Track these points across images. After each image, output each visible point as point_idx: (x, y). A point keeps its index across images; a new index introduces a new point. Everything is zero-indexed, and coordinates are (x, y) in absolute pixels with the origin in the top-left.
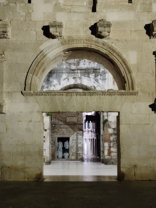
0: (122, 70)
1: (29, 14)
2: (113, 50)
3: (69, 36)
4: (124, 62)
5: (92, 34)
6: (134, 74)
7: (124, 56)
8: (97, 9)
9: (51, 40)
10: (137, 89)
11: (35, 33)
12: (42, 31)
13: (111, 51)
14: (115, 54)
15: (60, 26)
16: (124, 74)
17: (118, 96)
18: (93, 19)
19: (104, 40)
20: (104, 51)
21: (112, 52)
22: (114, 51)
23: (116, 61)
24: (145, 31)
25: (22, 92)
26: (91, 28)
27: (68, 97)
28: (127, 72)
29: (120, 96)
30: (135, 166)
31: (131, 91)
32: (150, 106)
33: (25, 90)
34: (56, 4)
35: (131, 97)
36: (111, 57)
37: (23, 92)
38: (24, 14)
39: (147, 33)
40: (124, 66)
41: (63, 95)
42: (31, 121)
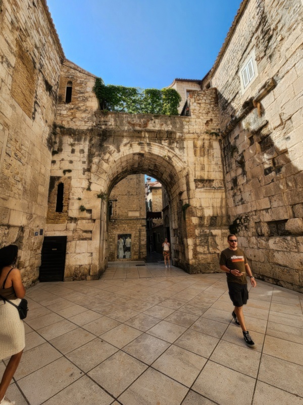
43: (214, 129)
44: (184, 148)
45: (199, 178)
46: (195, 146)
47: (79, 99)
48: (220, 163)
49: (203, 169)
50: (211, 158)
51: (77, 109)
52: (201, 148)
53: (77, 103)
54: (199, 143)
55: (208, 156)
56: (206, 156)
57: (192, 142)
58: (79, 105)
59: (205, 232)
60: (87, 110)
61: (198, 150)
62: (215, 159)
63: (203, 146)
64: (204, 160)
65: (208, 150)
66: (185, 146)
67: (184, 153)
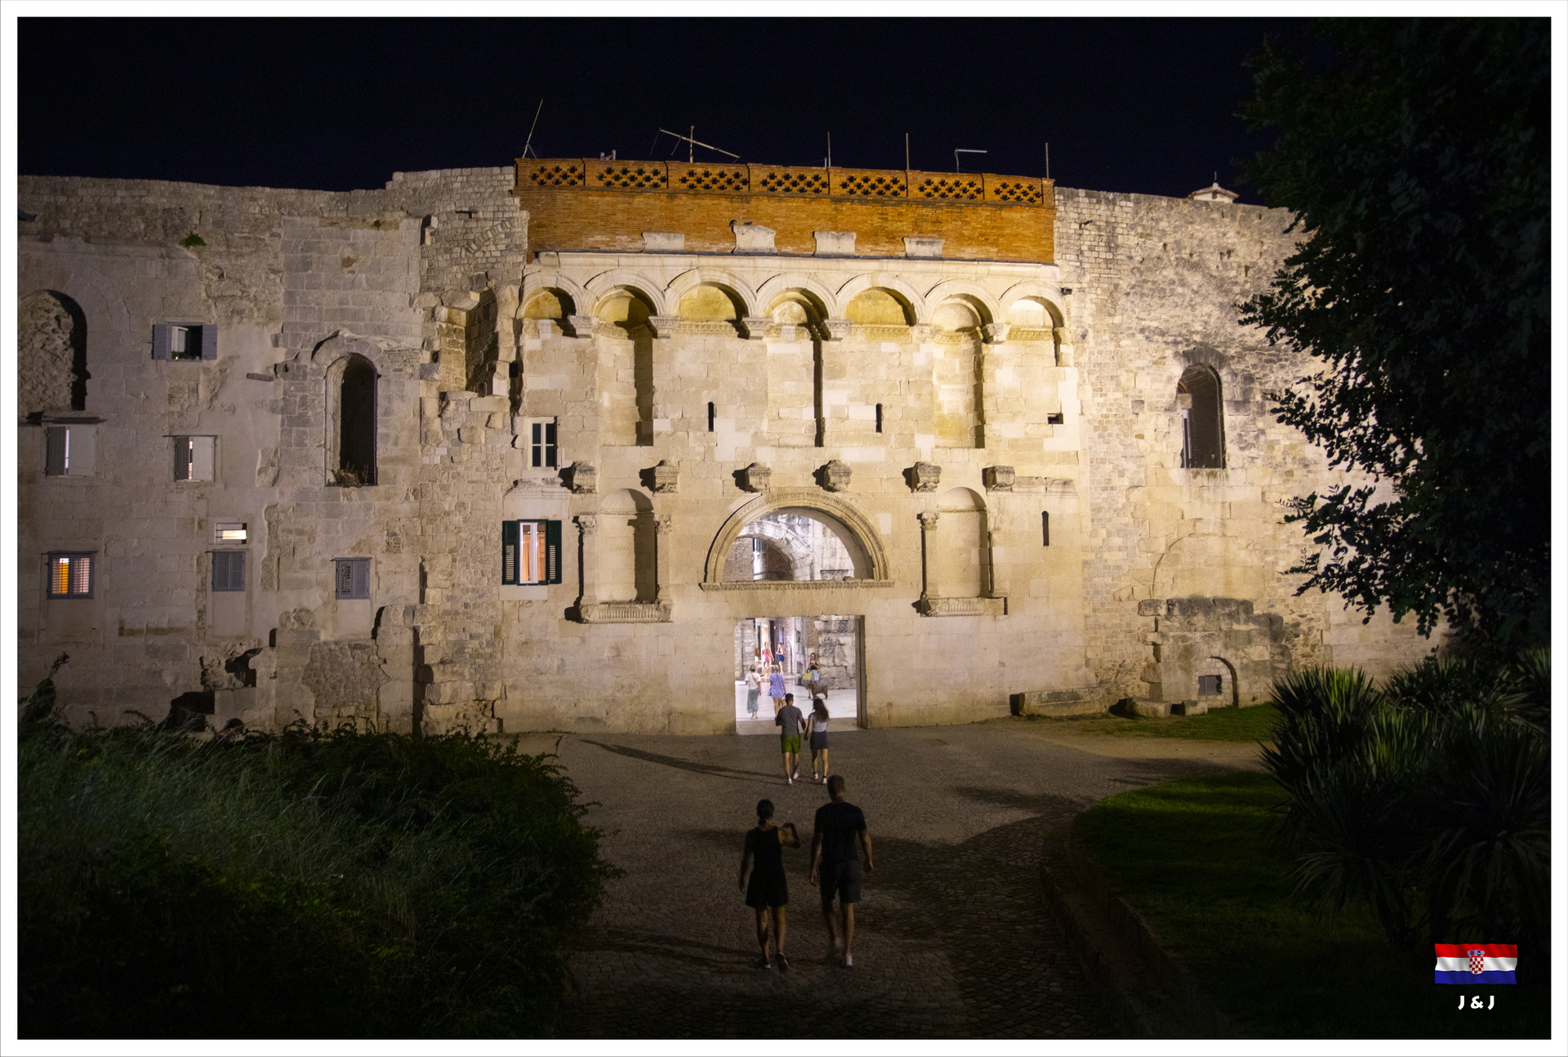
0: (868, 544)
1: (709, 451)
2: (852, 511)
3: (780, 488)
4: (871, 532)
5: (817, 483)
6: (887, 552)
7: (871, 521)
8: (825, 442)
9: (749, 494)
10: (892, 576)
11: (721, 482)
12: (733, 480)
13: (849, 513)
14: (855, 518)
15: (767, 473)
16: (871, 552)
17: (862, 590)
18: (819, 459)
19: (836, 494)
20: (838, 513)
21: (851, 515)
22: (855, 514)
23: (858, 530)
24: (904, 480)
25: (700, 585)
26: (815, 474)
27: (780, 592)
28: (877, 549)
29: (865, 589)
30: (890, 705)
31: (883, 581)
32: (914, 605)
33: (705, 581)
34: (756, 433)
35: (884, 590)
36: (850, 523)
37: (703, 584)
38: (702, 449)
39: (907, 483)
40: (872, 539)
41: (770, 588)
42: (716, 634)
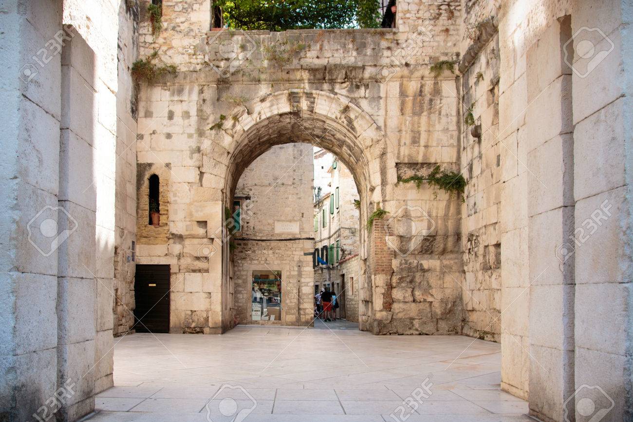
43: (447, 54)
44: (380, 98)
45: (406, 161)
46: (403, 94)
47: (177, 9)
48: (453, 127)
49: (415, 141)
50: (434, 117)
51: (174, 29)
52: (415, 97)
53: (173, 17)
54: (413, 86)
55: (430, 113)
56: (425, 113)
57: (397, 84)
58: (178, 20)
59: (410, 263)
60: (192, 30)
61: (409, 100)
62: (444, 120)
63: (421, 91)
64: (419, 123)
65: (431, 100)
66: (382, 94)
67: (379, 109)
